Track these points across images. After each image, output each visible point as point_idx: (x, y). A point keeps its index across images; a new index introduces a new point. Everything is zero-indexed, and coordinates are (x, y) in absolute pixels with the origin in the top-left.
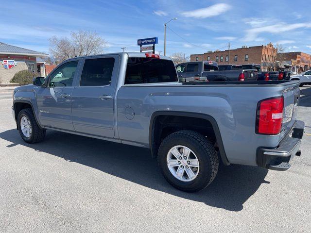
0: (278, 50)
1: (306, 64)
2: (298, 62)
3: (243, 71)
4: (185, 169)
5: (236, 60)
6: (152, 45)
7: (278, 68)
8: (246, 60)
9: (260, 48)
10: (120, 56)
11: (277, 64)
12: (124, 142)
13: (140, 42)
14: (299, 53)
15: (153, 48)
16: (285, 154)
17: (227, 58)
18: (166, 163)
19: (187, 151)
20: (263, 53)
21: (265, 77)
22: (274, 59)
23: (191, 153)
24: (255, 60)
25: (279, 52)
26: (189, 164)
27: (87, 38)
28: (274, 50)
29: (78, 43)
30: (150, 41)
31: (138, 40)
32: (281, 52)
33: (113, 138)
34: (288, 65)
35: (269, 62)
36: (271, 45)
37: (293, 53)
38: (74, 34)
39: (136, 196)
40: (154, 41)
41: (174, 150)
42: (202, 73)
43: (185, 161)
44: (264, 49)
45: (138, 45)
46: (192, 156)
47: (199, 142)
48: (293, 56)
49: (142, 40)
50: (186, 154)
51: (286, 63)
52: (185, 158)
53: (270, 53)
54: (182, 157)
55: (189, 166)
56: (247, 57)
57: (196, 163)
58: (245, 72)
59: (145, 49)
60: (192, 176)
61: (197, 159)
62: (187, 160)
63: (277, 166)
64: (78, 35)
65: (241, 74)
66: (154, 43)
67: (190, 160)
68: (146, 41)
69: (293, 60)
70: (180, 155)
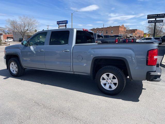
0: (127, 28)
1: (140, 35)
2: (136, 34)
3: (117, 38)
4: (110, 84)
5: (107, 33)
6: (65, 24)
7: (127, 37)
8: (112, 33)
9: (118, 27)
10: (72, 30)
11: (126, 35)
12: (75, 73)
13: (58, 23)
14: (136, 30)
15: (66, 26)
16: (159, 74)
17: (102, 32)
18: (100, 82)
19: (111, 75)
20: (120, 29)
21: (126, 41)
22: (125, 32)
23: (114, 76)
24: (116, 33)
25: (127, 29)
26: (112, 82)
27: (28, 20)
28: (125, 28)
29: (22, 23)
30: (63, 22)
31: (57, 22)
32: (128, 29)
33: (70, 71)
34: (131, 35)
35: (122, 34)
36: (123, 26)
37: (133, 30)
38: (20, 18)
39: (87, 98)
40: (66, 22)
41: (104, 76)
42: (96, 39)
43: (110, 81)
44: (120, 28)
45: (57, 24)
46: (114, 78)
47: (118, 71)
48: (133, 31)
49: (59, 22)
50: (111, 77)
51: (130, 35)
52: (110, 79)
53: (123, 30)
54: (109, 78)
55: (112, 83)
56: (112, 31)
57: (116, 81)
58: (118, 38)
59: (61, 26)
60: (114, 87)
61: (117, 79)
62: (111, 80)
63: (156, 80)
64: (22, 18)
65: (116, 40)
66: (66, 23)
67: (113, 80)
68: (62, 22)
69: (134, 33)
70: (108, 78)
